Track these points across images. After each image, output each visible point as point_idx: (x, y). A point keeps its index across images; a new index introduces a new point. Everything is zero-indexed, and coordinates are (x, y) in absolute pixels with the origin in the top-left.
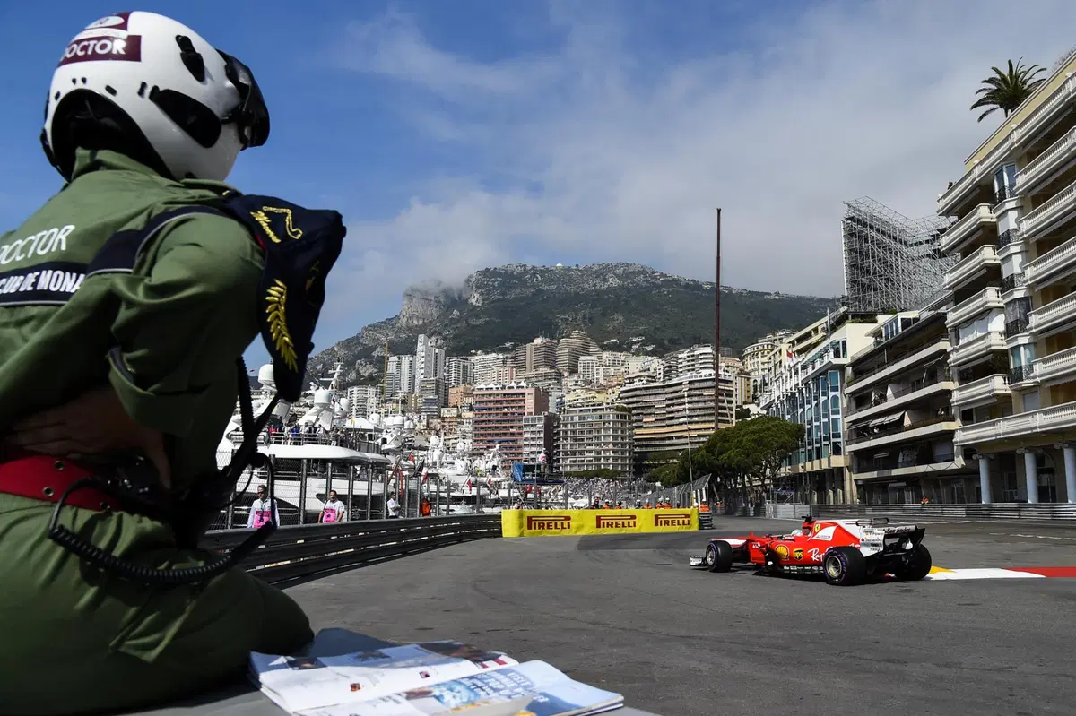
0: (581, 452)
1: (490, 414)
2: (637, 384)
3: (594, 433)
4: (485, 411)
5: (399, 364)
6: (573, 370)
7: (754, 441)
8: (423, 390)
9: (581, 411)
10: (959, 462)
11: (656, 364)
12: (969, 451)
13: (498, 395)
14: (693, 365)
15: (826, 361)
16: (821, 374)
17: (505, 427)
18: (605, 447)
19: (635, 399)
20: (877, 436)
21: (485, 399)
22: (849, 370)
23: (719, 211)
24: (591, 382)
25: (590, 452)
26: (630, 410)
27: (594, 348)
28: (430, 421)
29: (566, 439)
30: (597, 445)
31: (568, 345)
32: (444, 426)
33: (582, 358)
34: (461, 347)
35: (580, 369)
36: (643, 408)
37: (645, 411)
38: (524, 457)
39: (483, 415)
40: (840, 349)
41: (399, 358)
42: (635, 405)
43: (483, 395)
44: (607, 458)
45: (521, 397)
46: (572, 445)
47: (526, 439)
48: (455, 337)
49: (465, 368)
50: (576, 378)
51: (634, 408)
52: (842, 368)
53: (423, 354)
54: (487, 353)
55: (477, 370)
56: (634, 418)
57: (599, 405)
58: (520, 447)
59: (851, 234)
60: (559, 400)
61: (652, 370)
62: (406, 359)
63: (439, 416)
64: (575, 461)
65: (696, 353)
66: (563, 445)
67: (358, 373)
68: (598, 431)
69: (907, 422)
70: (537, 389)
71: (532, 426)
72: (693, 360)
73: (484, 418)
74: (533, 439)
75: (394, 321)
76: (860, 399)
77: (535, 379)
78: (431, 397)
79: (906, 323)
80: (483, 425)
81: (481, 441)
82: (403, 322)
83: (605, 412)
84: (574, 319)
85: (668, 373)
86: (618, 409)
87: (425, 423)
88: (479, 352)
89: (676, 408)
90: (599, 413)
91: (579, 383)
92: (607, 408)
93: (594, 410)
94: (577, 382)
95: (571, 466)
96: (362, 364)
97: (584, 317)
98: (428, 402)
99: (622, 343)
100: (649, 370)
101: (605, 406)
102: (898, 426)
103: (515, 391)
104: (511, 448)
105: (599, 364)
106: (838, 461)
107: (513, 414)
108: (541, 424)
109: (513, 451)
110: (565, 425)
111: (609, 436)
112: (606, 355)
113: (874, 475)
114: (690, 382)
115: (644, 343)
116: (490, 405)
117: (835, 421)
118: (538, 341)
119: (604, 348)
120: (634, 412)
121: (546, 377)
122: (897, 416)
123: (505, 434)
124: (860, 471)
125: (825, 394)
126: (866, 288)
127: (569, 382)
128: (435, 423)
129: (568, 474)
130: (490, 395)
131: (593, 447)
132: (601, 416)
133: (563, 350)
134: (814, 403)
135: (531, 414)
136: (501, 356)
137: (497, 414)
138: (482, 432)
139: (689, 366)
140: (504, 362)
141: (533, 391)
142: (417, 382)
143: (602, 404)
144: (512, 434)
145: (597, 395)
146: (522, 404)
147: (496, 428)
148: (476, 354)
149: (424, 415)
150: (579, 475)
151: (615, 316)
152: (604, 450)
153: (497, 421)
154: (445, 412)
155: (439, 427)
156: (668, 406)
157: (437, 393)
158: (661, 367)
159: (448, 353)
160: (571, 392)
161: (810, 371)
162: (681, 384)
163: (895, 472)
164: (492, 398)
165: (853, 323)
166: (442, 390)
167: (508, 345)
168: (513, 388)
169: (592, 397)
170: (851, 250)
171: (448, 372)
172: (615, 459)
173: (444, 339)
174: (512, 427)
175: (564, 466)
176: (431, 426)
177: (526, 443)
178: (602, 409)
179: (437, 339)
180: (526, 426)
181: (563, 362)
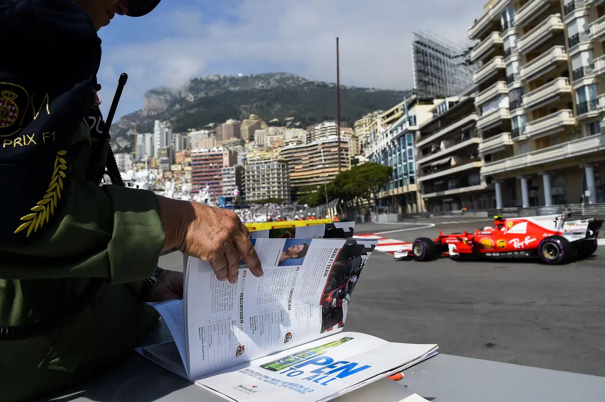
0: (258, 188)
1: (201, 168)
2: (291, 146)
3: (266, 176)
4: (198, 166)
5: (144, 139)
6: (251, 139)
7: (363, 177)
8: (160, 155)
9: (257, 163)
10: (483, 185)
11: (302, 134)
12: (489, 179)
13: (206, 156)
14: (324, 133)
15: (404, 128)
16: (402, 136)
17: (211, 175)
18: (273, 185)
19: (290, 155)
20: (436, 172)
21: (198, 158)
22: (418, 133)
23: (338, 39)
24: (262, 146)
25: (264, 188)
26: (287, 162)
27: (263, 125)
28: (165, 173)
29: (249, 181)
30: (268, 183)
31: (248, 123)
32: (173, 176)
33: (257, 131)
34: (182, 126)
35: (256, 138)
36: (294, 160)
37: (297, 162)
38: (224, 192)
39: (197, 168)
40: (412, 120)
41: (144, 135)
42: (290, 159)
43: (197, 156)
44: (274, 191)
45: (220, 157)
46: (253, 184)
47: (225, 182)
48: (178, 121)
49: (185, 140)
50: (253, 144)
51: (290, 161)
52: (414, 132)
53: (159, 132)
54: (198, 130)
55: (193, 141)
56: (290, 166)
57: (268, 159)
58: (221, 187)
59: (417, 51)
60: (243, 157)
61: (299, 137)
62: (148, 136)
63: (170, 170)
64: (255, 194)
65: (325, 126)
66: (248, 184)
67: (119, 146)
68: (268, 175)
69: (453, 163)
70: (230, 152)
71: (228, 174)
72: (324, 130)
73: (198, 170)
74: (229, 182)
75: (139, 113)
76: (425, 150)
77: (228, 145)
78: (165, 159)
79: (451, 104)
80: (198, 174)
81: (197, 184)
82: (145, 113)
83: (272, 163)
84: (251, 108)
85: (309, 139)
86: (280, 161)
87: (161, 175)
88: (193, 130)
89: (315, 159)
90: (268, 164)
91: (255, 147)
92: (273, 161)
93: (265, 163)
94: (254, 146)
95: (253, 197)
96: (120, 140)
97: (257, 106)
98: (163, 162)
99: (280, 121)
100: (297, 137)
101: (271, 160)
102: (447, 165)
103: (217, 152)
104: (216, 187)
105: (267, 135)
106: (413, 188)
107: (216, 167)
108: (233, 172)
109: (217, 189)
110: (248, 172)
111: (275, 178)
112: (271, 129)
113: (434, 195)
114: (323, 144)
115: (294, 121)
116: (201, 162)
117: (411, 164)
118: (230, 122)
119: (270, 125)
120: (289, 163)
121: (235, 144)
122: (446, 160)
123: (211, 179)
124: (426, 192)
125: (404, 148)
126: (426, 84)
127: (249, 146)
128: (168, 174)
129: (251, 202)
130: (201, 156)
131: (266, 185)
132: (269, 167)
133: (245, 127)
134: (398, 153)
135: (226, 166)
136: (207, 132)
137: (206, 168)
138: (197, 178)
139: (322, 134)
140: (209, 135)
141: (227, 152)
142: (156, 150)
143: (270, 159)
144: (216, 179)
145: (267, 153)
146: (221, 161)
147: (206, 176)
148: (191, 131)
149: (161, 170)
150: (258, 202)
151: (276, 105)
152: (272, 187)
153: (206, 172)
154: (173, 167)
155: (170, 177)
156: (310, 158)
157: (168, 156)
158: (305, 135)
159: (174, 131)
160: (251, 153)
161: (395, 134)
162: (317, 145)
163: (447, 193)
164: (202, 158)
165: (420, 104)
166: (171, 154)
167: (211, 125)
168: (214, 151)
169: (264, 155)
170: (418, 61)
171: (174, 142)
172: (279, 192)
173: (171, 122)
174: (216, 175)
175: (248, 197)
176: (165, 176)
177: (225, 184)
178: (270, 162)
179: (167, 123)
180: (224, 174)
181: (245, 134)
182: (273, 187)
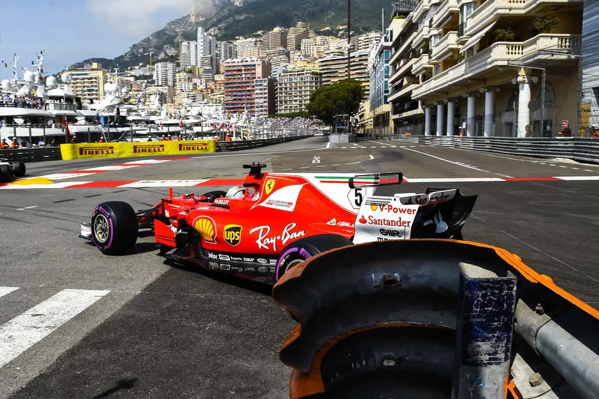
0: (291, 101)
1: (234, 79)
2: (330, 57)
3: (298, 89)
4: (231, 77)
5: (189, 47)
6: (298, 48)
7: (325, 95)
8: (203, 64)
9: (290, 75)
10: (420, 110)
11: (345, 44)
12: (422, 100)
13: (239, 66)
14: (368, 44)
15: (381, 43)
16: (381, 52)
17: (244, 87)
18: (305, 98)
19: (326, 67)
20: (396, 93)
21: (231, 69)
22: (393, 48)
24: (309, 56)
25: (296, 101)
26: (321, 74)
27: (311, 34)
28: (208, 83)
29: (281, 93)
30: (300, 96)
31: (295, 32)
32: (216, 86)
33: (303, 40)
34: (229, 36)
35: (302, 48)
36: (331, 73)
37: (332, 75)
38: (256, 105)
39: (230, 79)
41: (188, 43)
42: (326, 71)
43: (230, 66)
44: (306, 105)
45: (253, 68)
46: (285, 97)
47: (257, 94)
48: (226, 28)
49: (230, 48)
50: (299, 54)
51: (325, 73)
53: (202, 40)
54: (246, 38)
55: (239, 49)
56: (324, 79)
57: (301, 71)
58: (253, 99)
60: (284, 68)
61: (343, 48)
62: (193, 44)
63: (213, 80)
64: (287, 107)
65: (370, 37)
66: (280, 97)
67: (166, 54)
68: (301, 88)
69: (405, 83)
70: (263, 62)
71: (261, 85)
72: (368, 42)
73: (231, 81)
74: (261, 94)
75: (187, 18)
77: (273, 55)
78: (208, 68)
80: (231, 85)
81: (230, 95)
82: (193, 19)
83: (305, 76)
84: (302, 15)
86: (313, 73)
87: (204, 84)
88: (241, 37)
89: (352, 73)
90: (301, 76)
91: (301, 57)
92: (306, 73)
93: (298, 75)
94: (300, 56)
95: (285, 110)
96: (167, 48)
97: (309, 13)
98: (206, 71)
99: (332, 30)
100: (341, 48)
102: (402, 86)
103: (250, 63)
104: (248, 99)
105: (314, 44)
106: (387, 108)
107: (249, 78)
108: (266, 84)
109: (250, 101)
110: (281, 84)
111: (307, 91)
112: (319, 38)
113: (398, 116)
114: (360, 56)
116: (234, 73)
117: (386, 83)
118: (277, 30)
119: (319, 33)
120: (323, 76)
121: (279, 53)
122: (401, 80)
123: (243, 91)
124: (395, 114)
125: (383, 65)
127: (295, 56)
128: (211, 84)
129: (282, 115)
130: (234, 66)
131: (298, 98)
132: (302, 79)
133: (291, 35)
135: (259, 77)
136: (254, 40)
137: (238, 78)
138: (230, 90)
139: (365, 45)
140: (255, 44)
141: (260, 63)
142: (199, 59)
143: (303, 71)
144: (249, 91)
145: (308, 65)
146: (254, 71)
147: (239, 87)
148: (239, 39)
149: (203, 80)
150: (287, 116)
151: (329, 12)
153: (239, 83)
154: (217, 77)
155: (213, 87)
156: (346, 71)
157: (212, 65)
159: (220, 39)
160: (297, 62)
161: (377, 50)
163: (405, 115)
164: (235, 68)
165: (397, 18)
166: (214, 63)
167: (260, 32)
168: (247, 61)
169: (304, 66)
171: (220, 51)
173: (219, 29)
174: (248, 86)
175: (280, 110)
176: (208, 87)
177: (257, 96)
178: (303, 74)
179: (215, 30)
180: (256, 85)
181: (291, 43)
182: (305, 100)
